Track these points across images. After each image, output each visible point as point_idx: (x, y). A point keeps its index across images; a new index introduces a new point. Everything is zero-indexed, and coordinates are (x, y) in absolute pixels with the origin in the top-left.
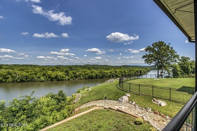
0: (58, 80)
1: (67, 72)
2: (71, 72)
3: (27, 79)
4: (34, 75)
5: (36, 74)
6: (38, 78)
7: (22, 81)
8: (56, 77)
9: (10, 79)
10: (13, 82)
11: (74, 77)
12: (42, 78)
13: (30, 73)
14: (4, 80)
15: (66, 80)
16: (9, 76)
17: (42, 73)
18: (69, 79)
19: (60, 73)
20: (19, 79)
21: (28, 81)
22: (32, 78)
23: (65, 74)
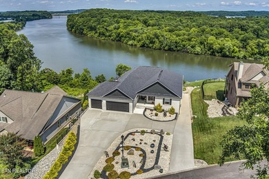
0: (225, 56)
1: (245, 41)
2: (253, 43)
3: (176, 47)
4: (187, 42)
5: (190, 40)
6: (192, 47)
7: (170, 49)
8: (221, 49)
9: (157, 45)
10: (160, 49)
11: (259, 53)
12: (198, 49)
13: (181, 37)
14: (151, 45)
15: (238, 58)
16: (156, 40)
17: (199, 39)
18: (245, 57)
19: (229, 43)
20: (167, 45)
21: (178, 51)
22: (184, 46)
23: (241, 45)
